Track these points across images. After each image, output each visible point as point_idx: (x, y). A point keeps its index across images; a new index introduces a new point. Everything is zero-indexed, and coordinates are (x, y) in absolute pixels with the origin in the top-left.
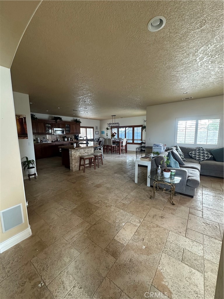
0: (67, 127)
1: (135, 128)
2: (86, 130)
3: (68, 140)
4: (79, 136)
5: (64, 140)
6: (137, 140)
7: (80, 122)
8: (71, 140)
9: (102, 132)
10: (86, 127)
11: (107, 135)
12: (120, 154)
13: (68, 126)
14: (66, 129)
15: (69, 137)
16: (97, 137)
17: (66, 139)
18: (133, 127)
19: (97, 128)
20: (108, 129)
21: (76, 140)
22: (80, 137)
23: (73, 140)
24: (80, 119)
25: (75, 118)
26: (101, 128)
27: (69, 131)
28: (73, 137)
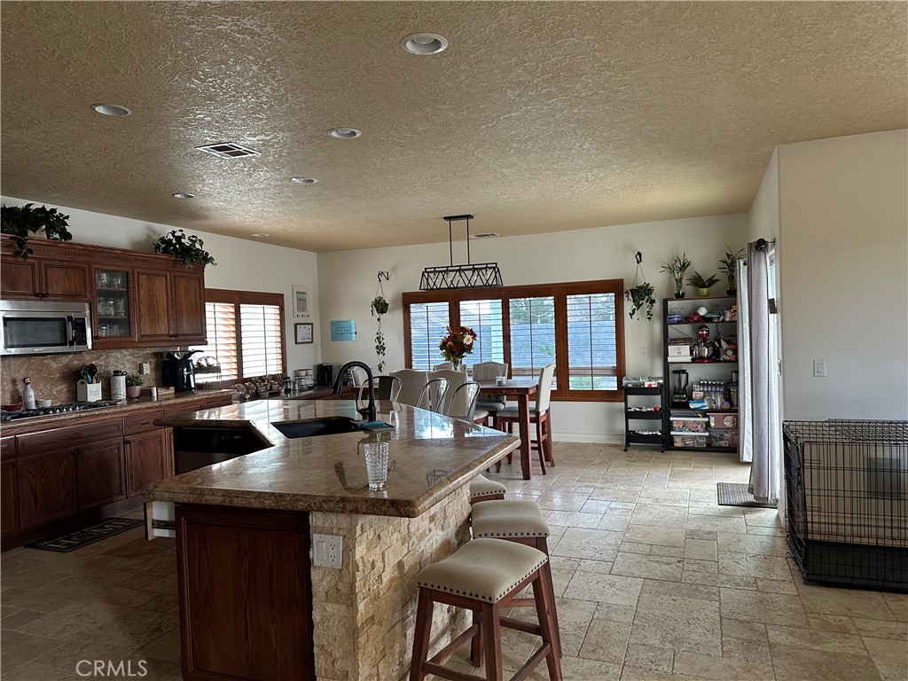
0: (108, 294)
1: (571, 300)
2: (238, 313)
3: (108, 391)
4: (195, 358)
5: (76, 400)
6: (592, 372)
7: (206, 259)
8: (129, 398)
9: (338, 331)
10: (237, 299)
11: (381, 349)
12: (527, 477)
13: (110, 284)
14: (100, 309)
15: (117, 373)
16: (304, 361)
17: (94, 392)
18: (560, 293)
19: (302, 301)
20: (381, 306)
21: (172, 390)
22: (200, 369)
23: (147, 394)
24: (200, 235)
25: (166, 230)
26: (327, 300)
27: (126, 323)
28: (147, 369)
